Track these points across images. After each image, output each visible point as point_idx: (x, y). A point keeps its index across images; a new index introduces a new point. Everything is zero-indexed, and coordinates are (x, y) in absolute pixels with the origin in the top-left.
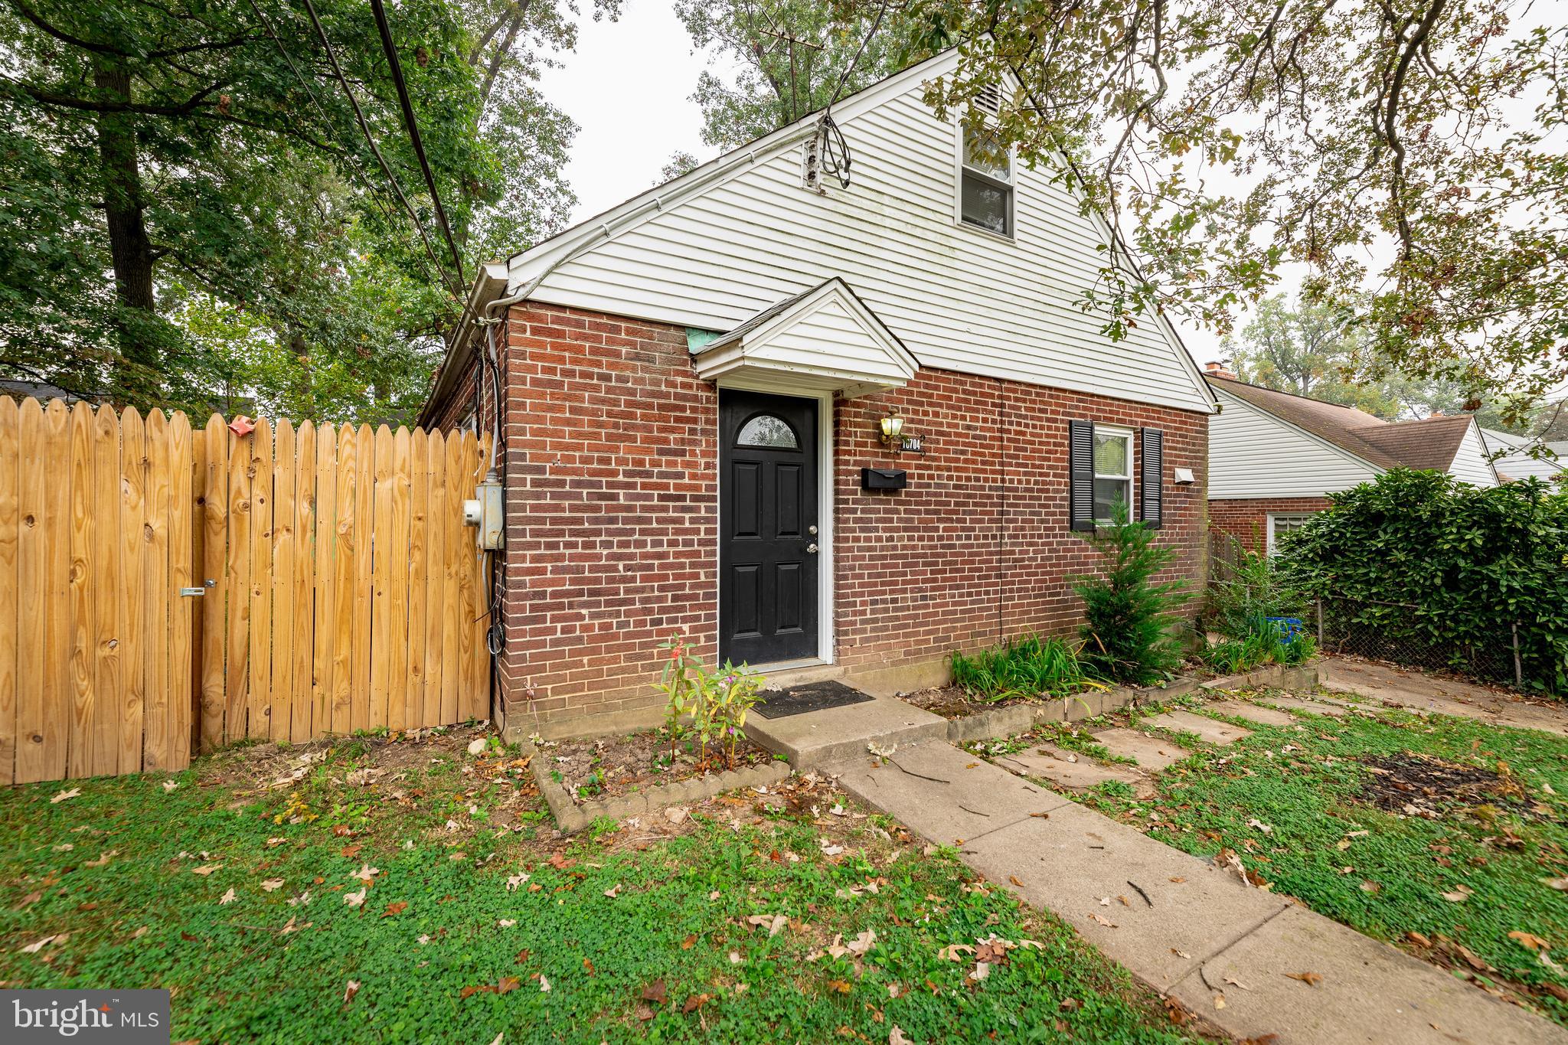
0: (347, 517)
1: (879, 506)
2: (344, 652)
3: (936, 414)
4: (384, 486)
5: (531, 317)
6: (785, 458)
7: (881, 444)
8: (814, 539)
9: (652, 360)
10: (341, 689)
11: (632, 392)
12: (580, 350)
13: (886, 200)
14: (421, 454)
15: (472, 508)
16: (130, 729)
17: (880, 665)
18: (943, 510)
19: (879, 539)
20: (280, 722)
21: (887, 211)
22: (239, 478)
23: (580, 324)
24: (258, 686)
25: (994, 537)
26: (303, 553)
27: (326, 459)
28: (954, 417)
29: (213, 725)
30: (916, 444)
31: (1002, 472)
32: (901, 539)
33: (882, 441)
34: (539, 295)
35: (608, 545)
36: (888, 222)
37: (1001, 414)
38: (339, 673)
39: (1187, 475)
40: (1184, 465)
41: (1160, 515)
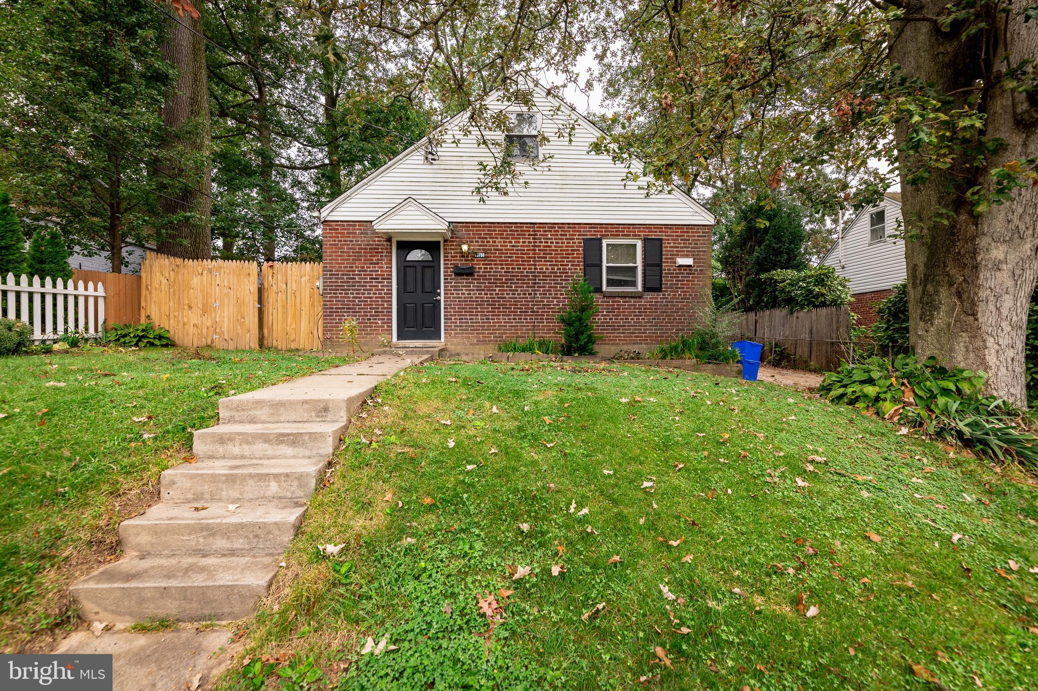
0: (294, 288)
1: (463, 281)
2: (294, 326)
3: (494, 242)
4: (303, 279)
5: (328, 226)
6: (427, 264)
7: (463, 256)
8: (439, 294)
9: (367, 234)
10: (293, 336)
11: (360, 245)
12: (343, 233)
13: (464, 159)
14: (313, 270)
15: (318, 284)
16: (247, 339)
17: (464, 344)
18: (497, 282)
19: (463, 294)
20: (279, 343)
21: (464, 163)
22: (270, 278)
23: (343, 225)
24: (275, 334)
25: (530, 294)
26: (284, 298)
27: (289, 272)
28: (505, 242)
29: (265, 342)
30: (483, 255)
31: (535, 265)
32: (475, 294)
33: (463, 255)
34: (329, 218)
35: (352, 294)
36: (465, 167)
37: (534, 239)
38: (293, 332)
39: (689, 261)
40: (687, 256)
41: (661, 284)
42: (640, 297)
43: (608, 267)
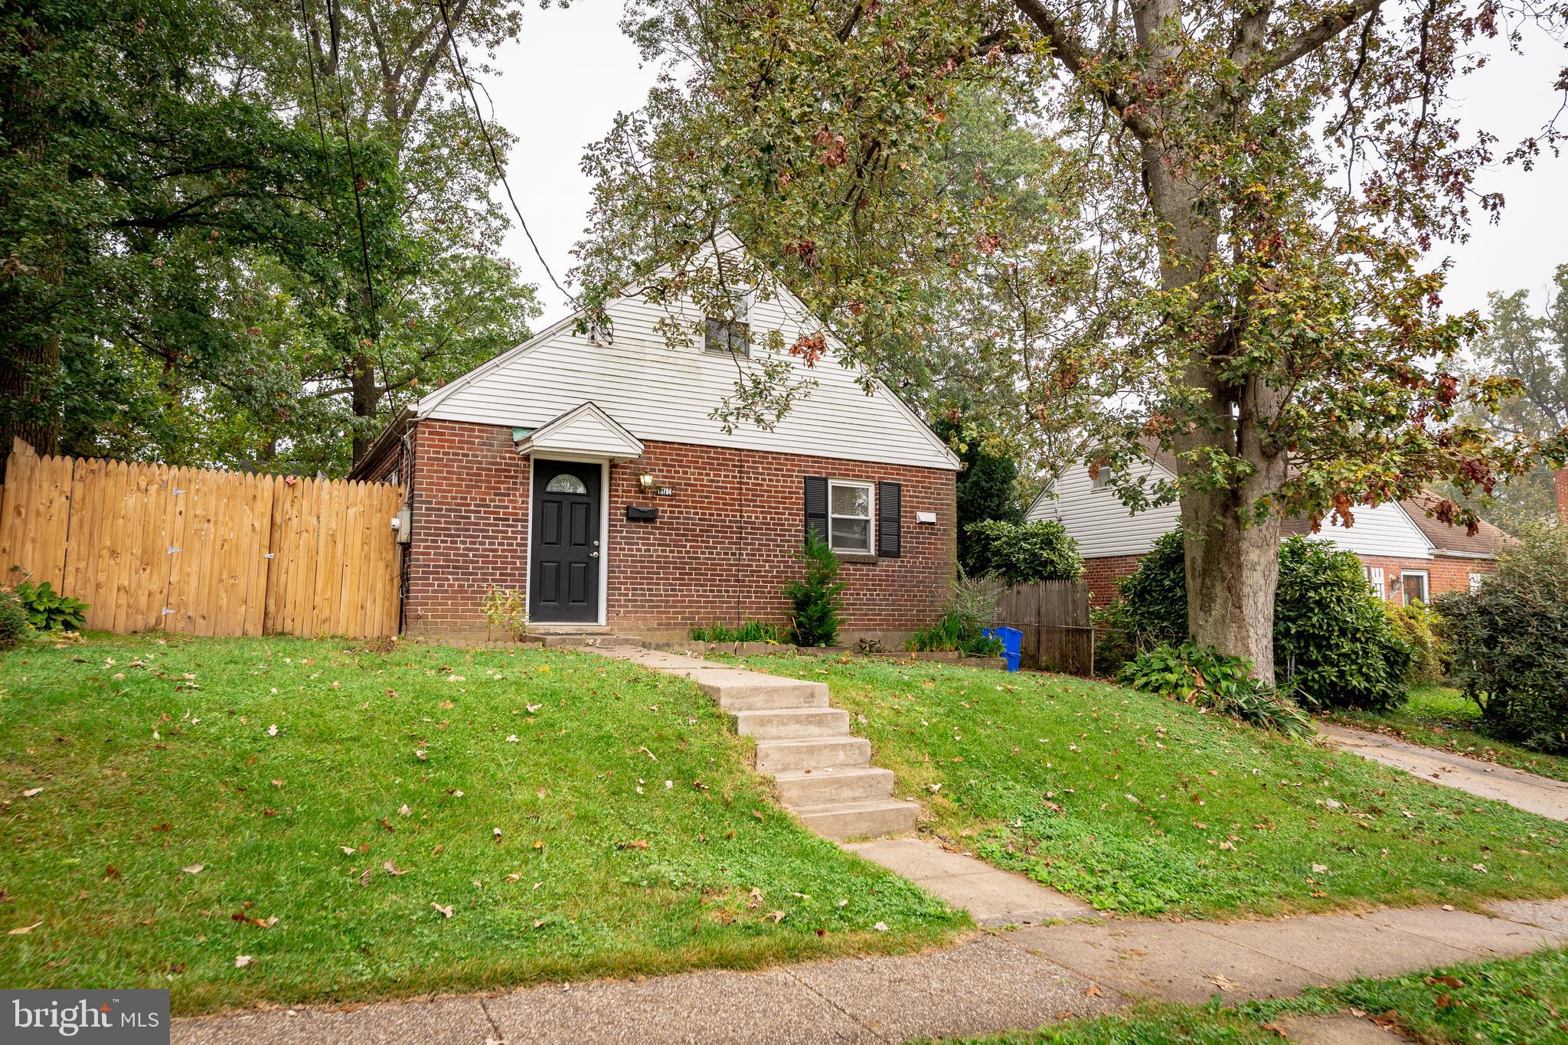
0: (333, 525)
1: (640, 530)
2: (329, 594)
3: (685, 473)
4: (352, 511)
5: (428, 427)
6: (580, 500)
7: (642, 492)
8: (597, 549)
9: (492, 445)
10: (326, 613)
11: (480, 463)
12: (453, 441)
13: (647, 344)
14: (370, 495)
15: (395, 522)
16: (240, 618)
17: (638, 629)
18: (688, 533)
19: (639, 550)
20: (298, 625)
21: (647, 350)
22: (288, 505)
23: (454, 429)
24: (289, 606)
25: (733, 554)
26: (313, 543)
27: (325, 497)
28: (700, 474)
29: (270, 623)
30: (669, 492)
31: (741, 511)
32: (656, 552)
33: (641, 489)
34: (433, 416)
35: (464, 543)
36: (648, 357)
37: (740, 472)
38: (326, 605)
39: (930, 517)
40: (928, 510)
41: (899, 547)
42: (874, 564)
43: (834, 519)
